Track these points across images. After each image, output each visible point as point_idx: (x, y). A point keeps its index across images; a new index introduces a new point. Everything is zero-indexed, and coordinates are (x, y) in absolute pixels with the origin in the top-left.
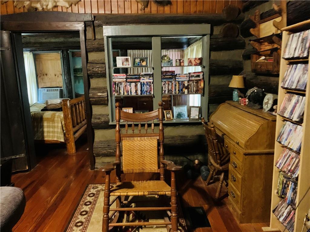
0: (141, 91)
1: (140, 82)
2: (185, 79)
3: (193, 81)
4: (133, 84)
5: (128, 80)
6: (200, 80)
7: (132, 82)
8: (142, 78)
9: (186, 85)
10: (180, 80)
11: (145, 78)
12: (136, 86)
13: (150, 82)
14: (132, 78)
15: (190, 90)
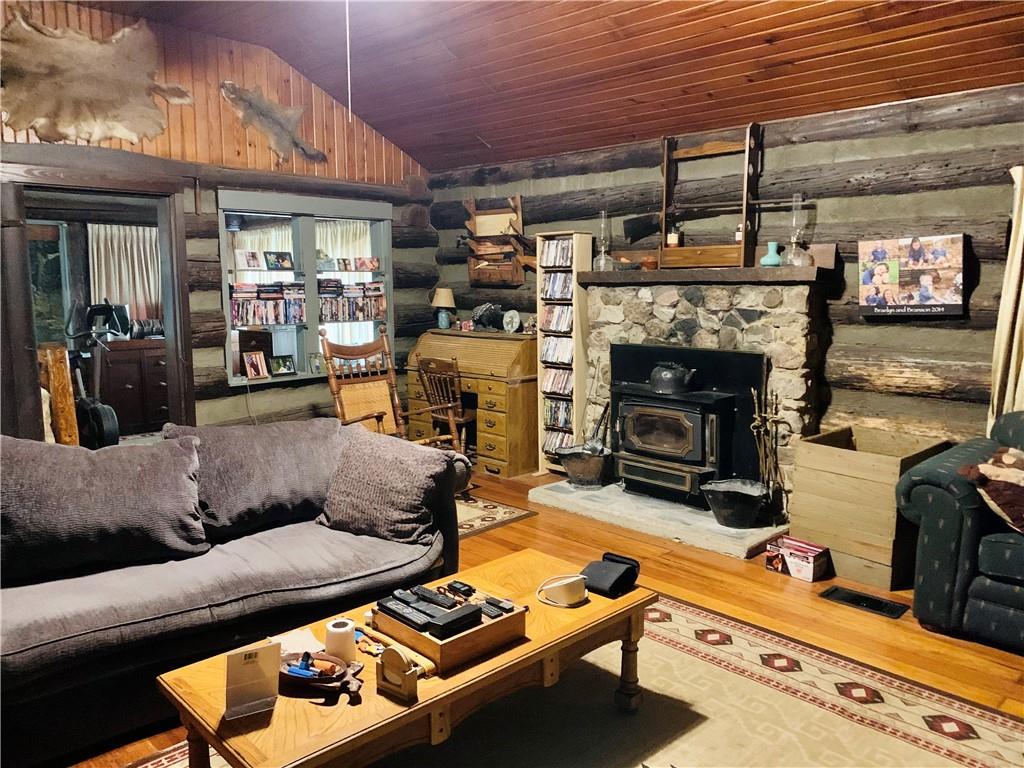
0: (286, 316)
1: (282, 298)
2: (358, 295)
3: (370, 297)
4: (271, 304)
5: (263, 295)
6: (381, 296)
7: (268, 299)
8: (287, 291)
9: (361, 305)
10: (350, 295)
11: (291, 292)
12: (276, 306)
13: (300, 299)
14: (268, 292)
15: (366, 313)
